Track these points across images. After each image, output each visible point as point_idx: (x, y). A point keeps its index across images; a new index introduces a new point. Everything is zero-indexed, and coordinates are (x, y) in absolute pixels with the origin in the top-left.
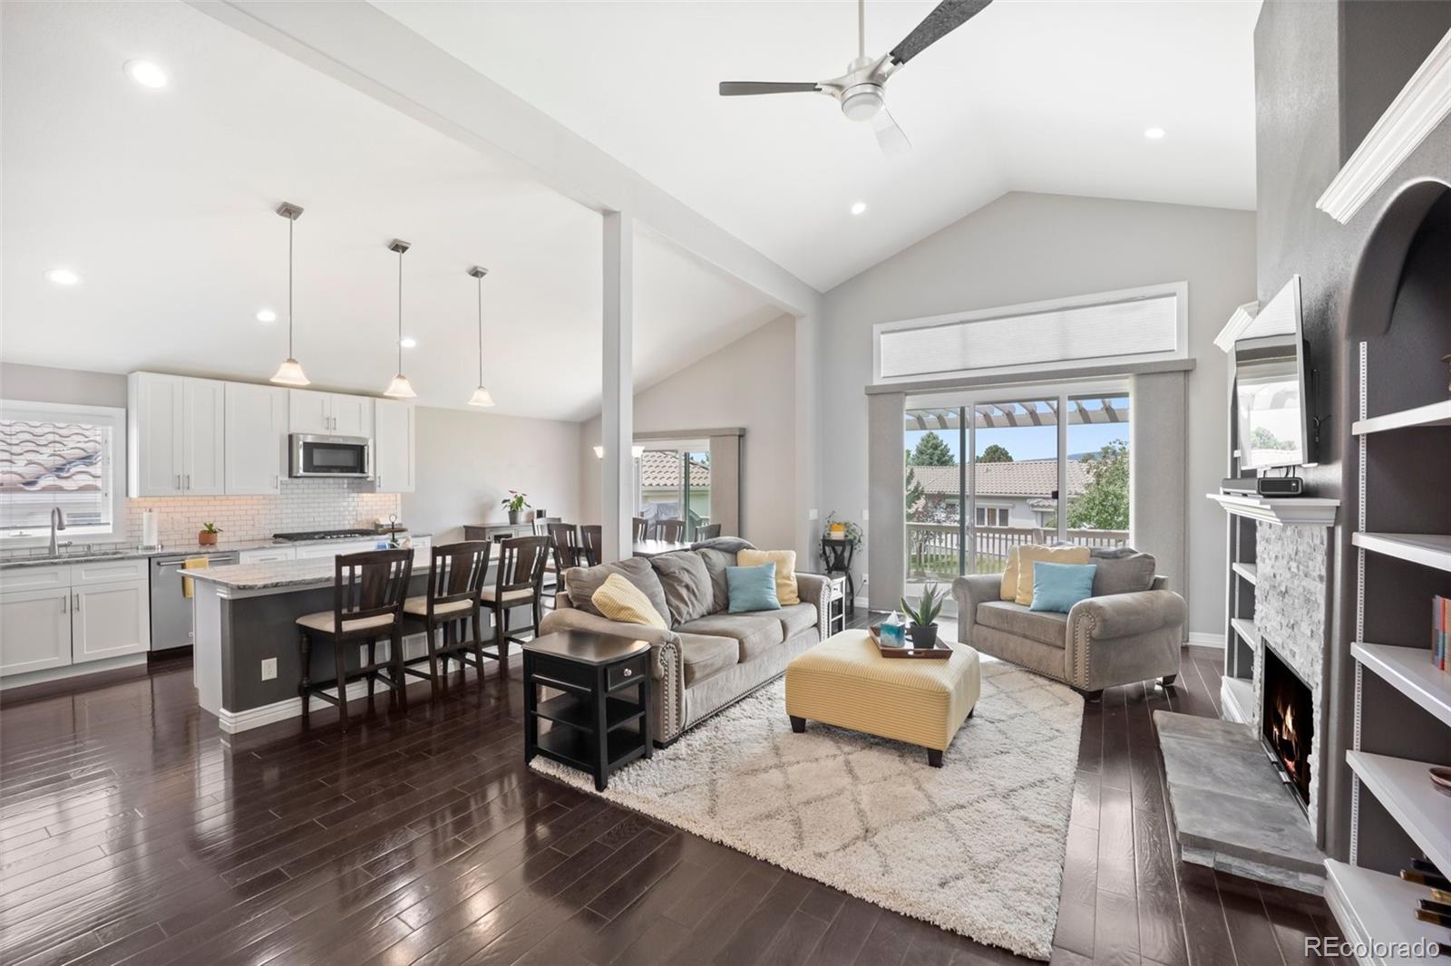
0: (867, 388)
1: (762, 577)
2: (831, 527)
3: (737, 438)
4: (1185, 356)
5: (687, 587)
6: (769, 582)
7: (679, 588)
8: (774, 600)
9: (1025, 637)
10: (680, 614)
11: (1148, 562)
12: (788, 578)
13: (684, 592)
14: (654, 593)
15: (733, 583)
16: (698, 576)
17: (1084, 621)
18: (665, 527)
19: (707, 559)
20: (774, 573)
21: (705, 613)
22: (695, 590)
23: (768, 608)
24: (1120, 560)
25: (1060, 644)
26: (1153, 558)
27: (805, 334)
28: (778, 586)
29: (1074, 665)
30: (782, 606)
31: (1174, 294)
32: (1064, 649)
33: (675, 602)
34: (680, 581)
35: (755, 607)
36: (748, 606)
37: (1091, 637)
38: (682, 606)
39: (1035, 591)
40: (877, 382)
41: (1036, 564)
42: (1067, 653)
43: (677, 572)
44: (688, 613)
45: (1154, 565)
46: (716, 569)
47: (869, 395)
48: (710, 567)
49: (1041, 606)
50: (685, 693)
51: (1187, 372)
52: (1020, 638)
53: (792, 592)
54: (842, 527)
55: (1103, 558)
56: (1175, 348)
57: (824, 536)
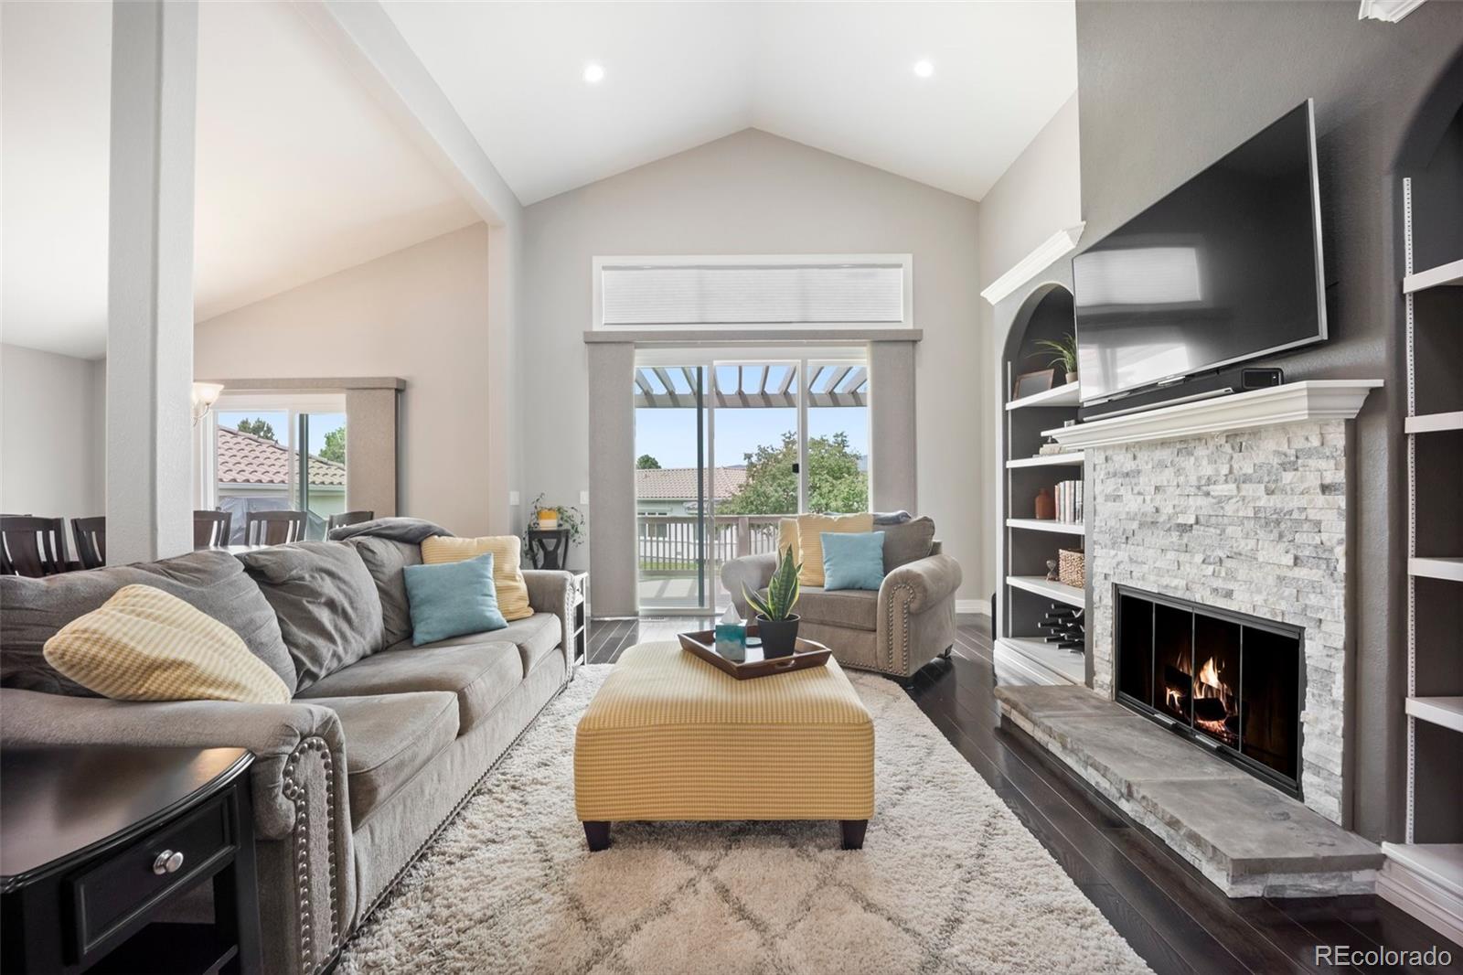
0: (586, 334)
1: (472, 578)
2: (539, 514)
3: (394, 391)
4: (910, 327)
5: (331, 605)
6: (485, 585)
7: (311, 607)
8: (496, 615)
9: (823, 623)
10: (316, 659)
11: (927, 526)
12: (513, 578)
13: (324, 616)
14: (251, 621)
15: (419, 593)
16: (353, 582)
17: (901, 594)
18: (264, 523)
19: (369, 555)
20: (491, 570)
21: (369, 652)
22: (349, 610)
23: (486, 628)
24: (902, 525)
25: (871, 626)
26: (932, 521)
27: (502, 250)
28: (499, 590)
29: (889, 648)
30: (508, 621)
31: (899, 266)
32: (875, 631)
33: (302, 636)
34: (314, 594)
35: (463, 628)
36: (450, 628)
37: (909, 613)
38: (320, 643)
39: (825, 567)
40: (596, 328)
41: (823, 535)
42: (880, 636)
43: (307, 576)
44: (335, 654)
45: (934, 528)
46: (386, 570)
47: (586, 343)
48: (373, 566)
49: (837, 584)
50: (355, 843)
51: (914, 342)
52: (816, 626)
53: (521, 599)
54: (555, 514)
55: (883, 524)
56: (902, 319)
57: (529, 527)
